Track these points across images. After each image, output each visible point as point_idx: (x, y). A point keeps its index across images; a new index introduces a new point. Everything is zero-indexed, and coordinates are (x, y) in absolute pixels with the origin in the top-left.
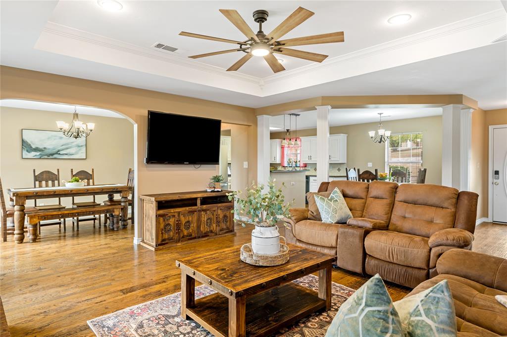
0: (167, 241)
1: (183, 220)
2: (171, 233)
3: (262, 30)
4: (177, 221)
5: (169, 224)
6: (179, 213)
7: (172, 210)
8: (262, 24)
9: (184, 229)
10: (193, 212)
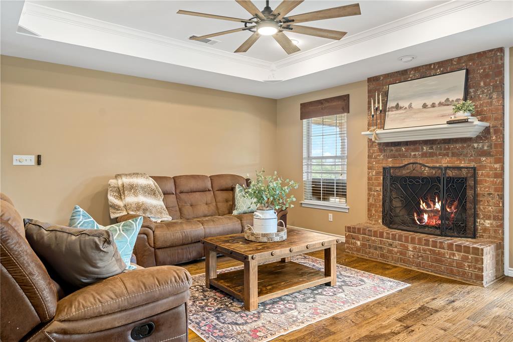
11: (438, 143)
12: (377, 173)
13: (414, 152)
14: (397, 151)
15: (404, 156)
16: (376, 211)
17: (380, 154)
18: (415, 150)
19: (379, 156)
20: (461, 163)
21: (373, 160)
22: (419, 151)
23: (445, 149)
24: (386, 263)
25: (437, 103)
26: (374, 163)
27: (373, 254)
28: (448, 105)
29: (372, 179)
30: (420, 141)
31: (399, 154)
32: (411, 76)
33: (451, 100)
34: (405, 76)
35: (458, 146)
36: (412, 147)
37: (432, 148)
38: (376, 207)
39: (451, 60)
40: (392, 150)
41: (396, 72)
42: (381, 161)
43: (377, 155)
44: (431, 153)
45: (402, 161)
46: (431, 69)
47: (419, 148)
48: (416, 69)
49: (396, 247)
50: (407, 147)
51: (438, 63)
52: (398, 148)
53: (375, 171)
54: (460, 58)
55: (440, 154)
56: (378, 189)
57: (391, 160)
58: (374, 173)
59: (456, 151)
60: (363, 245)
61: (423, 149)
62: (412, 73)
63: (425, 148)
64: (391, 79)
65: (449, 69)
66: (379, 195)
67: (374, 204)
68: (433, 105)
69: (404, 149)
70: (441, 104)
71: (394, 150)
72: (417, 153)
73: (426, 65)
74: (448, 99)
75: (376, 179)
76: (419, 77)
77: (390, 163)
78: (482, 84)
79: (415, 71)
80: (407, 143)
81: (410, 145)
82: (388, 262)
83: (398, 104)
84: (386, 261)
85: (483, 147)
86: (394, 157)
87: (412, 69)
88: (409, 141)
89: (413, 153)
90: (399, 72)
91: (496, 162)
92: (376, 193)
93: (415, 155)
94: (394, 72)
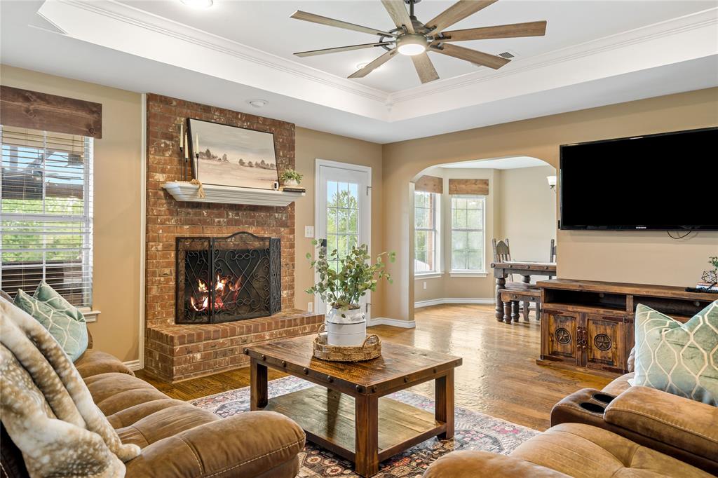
0: (561, 357)
1: (594, 331)
2: (569, 346)
3: (415, 15)
4: (579, 328)
5: (563, 330)
6: (584, 315)
7: (570, 308)
8: (415, 5)
9: (594, 347)
10: (615, 320)
11: (245, 209)
12: (166, 248)
13: (218, 218)
14: (195, 214)
15: (204, 222)
16: (163, 307)
17: (171, 217)
18: (220, 216)
19: (169, 220)
20: (265, 233)
21: (158, 226)
22: (223, 217)
23: (251, 217)
24: (239, 367)
25: (254, 163)
26: (161, 231)
27: (220, 363)
28: (265, 168)
29: (156, 256)
30: (224, 204)
31: (199, 220)
32: (215, 117)
33: (266, 162)
34: (208, 115)
35: (263, 214)
36: (215, 211)
37: (237, 215)
38: (163, 299)
39: (258, 117)
40: (189, 213)
41: (197, 104)
42: (172, 229)
43: (165, 220)
44: (236, 221)
45: (203, 229)
46: (237, 118)
47: (223, 213)
48: (222, 111)
49: (251, 342)
50: (209, 211)
51: (246, 115)
52: (198, 210)
53: (161, 244)
54: (265, 119)
55: (246, 223)
56: (167, 271)
57: (188, 227)
58: (160, 247)
59: (260, 219)
60: (204, 357)
61: (228, 214)
62: (217, 113)
63: (230, 214)
64: (189, 111)
65: (255, 127)
66: (167, 281)
67: (159, 297)
68: (250, 165)
69: (205, 214)
70: (257, 165)
71: (192, 213)
72: (222, 220)
73: (233, 112)
74: (263, 161)
75: (164, 256)
76: (225, 123)
77: (186, 231)
78: (281, 154)
79: (221, 113)
80: (209, 206)
81: (213, 208)
82: (240, 365)
83: (208, 151)
84: (238, 366)
85: (282, 217)
86: (192, 223)
87: (218, 109)
88: (212, 203)
89: (217, 220)
90: (200, 105)
91: (290, 234)
92: (162, 279)
93: (219, 222)
94: (193, 103)
